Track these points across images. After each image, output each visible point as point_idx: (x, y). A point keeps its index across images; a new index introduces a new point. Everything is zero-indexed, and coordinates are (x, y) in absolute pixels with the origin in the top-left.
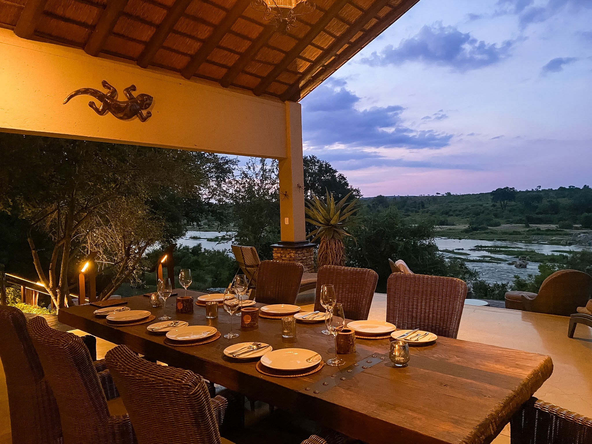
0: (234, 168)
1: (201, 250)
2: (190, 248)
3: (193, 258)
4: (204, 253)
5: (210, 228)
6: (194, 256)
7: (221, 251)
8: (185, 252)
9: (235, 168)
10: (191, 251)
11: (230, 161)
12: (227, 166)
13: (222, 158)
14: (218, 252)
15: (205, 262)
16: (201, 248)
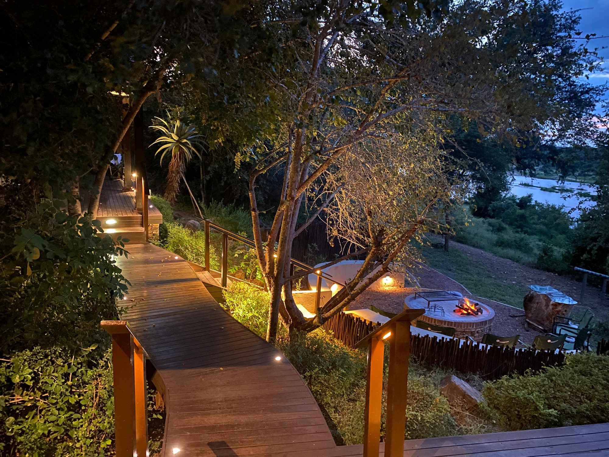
0: (597, 99)
1: (530, 202)
2: (517, 197)
3: (519, 211)
4: (534, 206)
5: (547, 175)
6: (521, 209)
7: (557, 207)
8: (509, 203)
9: (600, 99)
10: (518, 201)
11: (593, 89)
12: (587, 96)
13: (580, 86)
14: (553, 207)
15: (533, 218)
16: (531, 199)
